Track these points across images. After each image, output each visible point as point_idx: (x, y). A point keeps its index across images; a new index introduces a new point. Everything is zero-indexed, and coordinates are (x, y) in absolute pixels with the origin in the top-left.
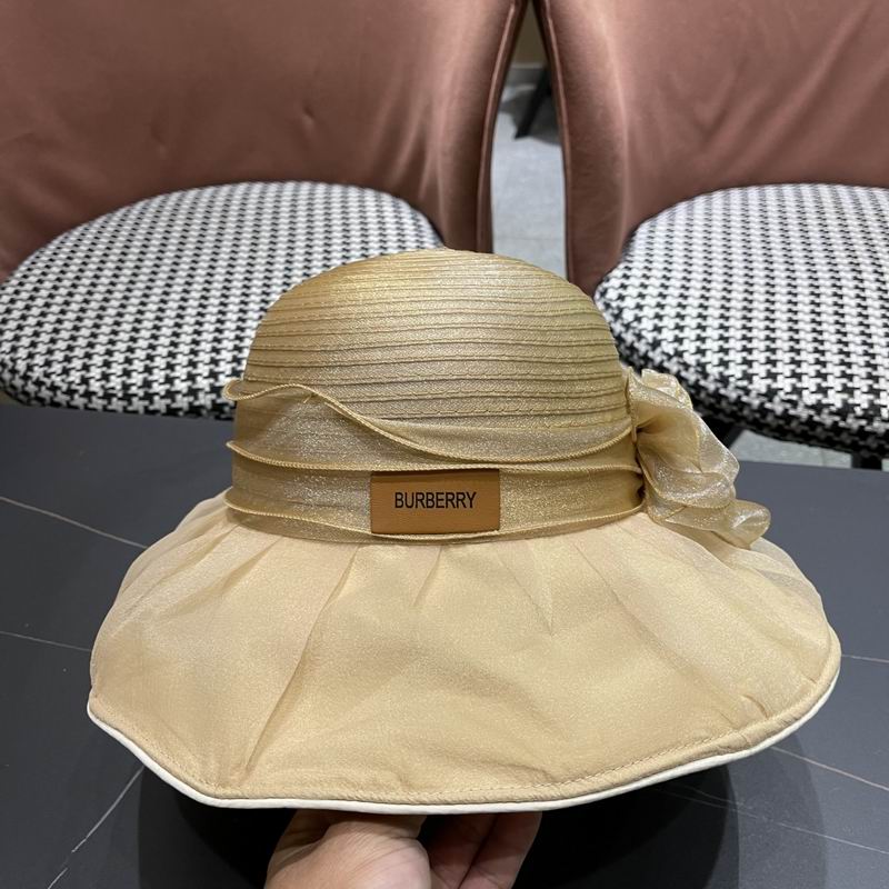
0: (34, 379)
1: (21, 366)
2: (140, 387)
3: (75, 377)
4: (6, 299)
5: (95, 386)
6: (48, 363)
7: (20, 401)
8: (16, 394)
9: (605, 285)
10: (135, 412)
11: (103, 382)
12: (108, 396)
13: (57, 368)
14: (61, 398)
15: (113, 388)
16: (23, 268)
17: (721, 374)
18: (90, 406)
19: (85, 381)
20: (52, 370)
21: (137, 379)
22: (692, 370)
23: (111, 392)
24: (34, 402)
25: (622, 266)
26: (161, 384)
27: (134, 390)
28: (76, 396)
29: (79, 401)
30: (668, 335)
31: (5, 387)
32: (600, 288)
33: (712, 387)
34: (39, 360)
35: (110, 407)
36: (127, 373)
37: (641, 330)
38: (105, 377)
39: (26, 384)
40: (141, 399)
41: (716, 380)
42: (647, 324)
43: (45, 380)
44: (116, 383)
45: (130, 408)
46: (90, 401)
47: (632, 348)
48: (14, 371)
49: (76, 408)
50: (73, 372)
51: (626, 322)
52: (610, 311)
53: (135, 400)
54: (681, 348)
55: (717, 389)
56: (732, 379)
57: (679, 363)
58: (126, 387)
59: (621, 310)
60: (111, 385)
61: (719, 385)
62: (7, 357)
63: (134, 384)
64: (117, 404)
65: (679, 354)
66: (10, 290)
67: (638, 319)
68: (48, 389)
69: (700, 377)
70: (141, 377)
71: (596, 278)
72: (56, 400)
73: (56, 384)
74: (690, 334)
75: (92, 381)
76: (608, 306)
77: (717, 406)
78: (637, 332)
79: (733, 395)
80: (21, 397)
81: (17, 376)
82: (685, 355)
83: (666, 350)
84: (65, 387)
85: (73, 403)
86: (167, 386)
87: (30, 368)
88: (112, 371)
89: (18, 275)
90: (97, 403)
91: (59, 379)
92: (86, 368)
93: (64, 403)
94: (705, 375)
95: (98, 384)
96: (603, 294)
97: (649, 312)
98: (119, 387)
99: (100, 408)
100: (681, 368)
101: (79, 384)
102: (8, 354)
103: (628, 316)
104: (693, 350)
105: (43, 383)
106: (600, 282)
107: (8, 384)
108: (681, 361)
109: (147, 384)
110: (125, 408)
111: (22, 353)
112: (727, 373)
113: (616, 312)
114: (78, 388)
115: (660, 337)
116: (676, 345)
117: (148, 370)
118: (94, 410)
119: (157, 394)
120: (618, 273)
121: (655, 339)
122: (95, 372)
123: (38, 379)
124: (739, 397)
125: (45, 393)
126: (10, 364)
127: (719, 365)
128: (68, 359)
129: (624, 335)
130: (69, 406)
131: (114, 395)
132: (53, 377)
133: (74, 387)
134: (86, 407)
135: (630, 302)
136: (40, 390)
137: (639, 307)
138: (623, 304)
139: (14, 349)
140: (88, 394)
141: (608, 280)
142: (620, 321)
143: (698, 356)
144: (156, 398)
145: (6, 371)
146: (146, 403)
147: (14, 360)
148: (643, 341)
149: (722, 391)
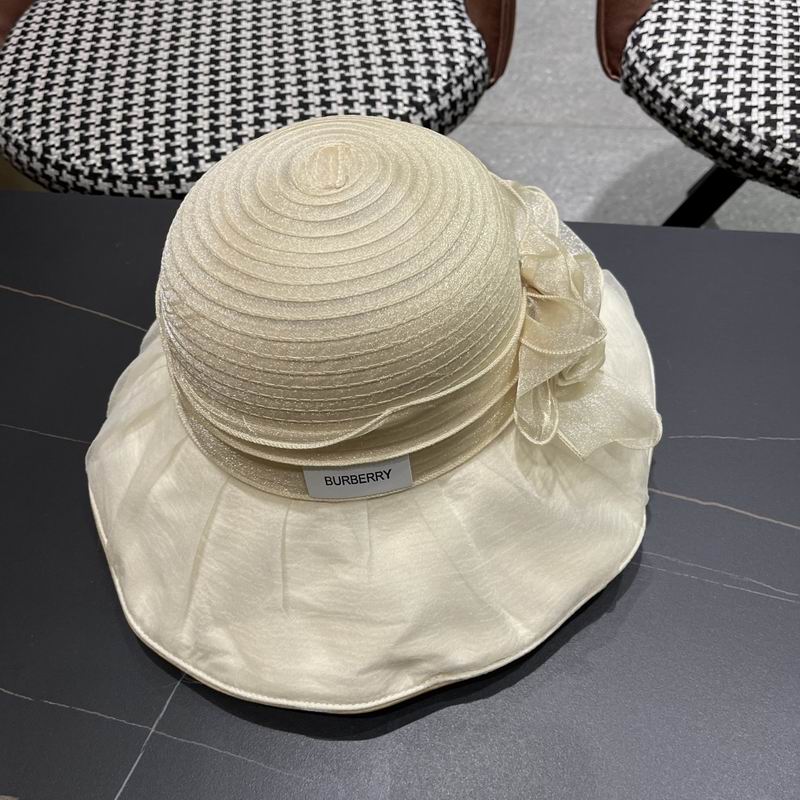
0: (53, 162)
1: (37, 147)
2: (163, 170)
3: (95, 159)
4: (6, 69)
5: (118, 169)
6: (65, 145)
7: (42, 185)
8: (36, 178)
9: (638, 30)
10: (163, 196)
11: (126, 165)
12: (133, 180)
13: (75, 149)
14: (85, 183)
15: (137, 171)
16: (17, 32)
17: (767, 135)
18: (115, 190)
19: (106, 164)
20: (70, 152)
21: (160, 160)
22: (736, 130)
23: (135, 175)
24: (56, 186)
25: (655, 7)
26: (185, 166)
27: (158, 172)
28: (100, 181)
29: (103, 186)
30: (710, 90)
31: (23, 169)
32: (633, 34)
33: (756, 149)
34: (54, 140)
35: (136, 192)
36: (149, 154)
37: (680, 84)
38: (127, 159)
39: (46, 168)
40: (166, 182)
41: (761, 141)
42: (687, 77)
43: (65, 163)
44: (138, 165)
45: (157, 192)
46: (115, 186)
47: (669, 105)
48: (30, 153)
49: (101, 193)
50: (92, 154)
51: (662, 75)
52: (645, 61)
53: (161, 183)
54: (724, 106)
55: (762, 151)
56: (779, 141)
57: (721, 122)
58: (150, 170)
59: (657, 61)
60: (135, 167)
61: (765, 147)
62: (21, 137)
63: (158, 167)
64: (143, 189)
65: (722, 112)
66: (9, 59)
67: (676, 71)
68: (68, 172)
69: (743, 138)
70: (163, 158)
71: (629, 23)
72: (79, 184)
73: (77, 168)
74: (734, 88)
75: (114, 164)
76: (642, 56)
77: (760, 169)
78: (675, 86)
79: (779, 158)
80: (42, 180)
81: (35, 159)
82: (730, 113)
83: (707, 108)
84: (86, 171)
85: (97, 188)
86: (192, 168)
87: (46, 150)
88: (133, 152)
89: (14, 40)
90: (123, 188)
91: (78, 162)
92: (105, 149)
93: (88, 188)
94: (750, 137)
95: (120, 167)
96: (637, 41)
97: (688, 63)
98: (142, 170)
99: (126, 192)
100: (724, 128)
101: (100, 168)
102: (20, 134)
103: (665, 67)
104: (737, 108)
105: (64, 167)
106: (633, 28)
107: (26, 167)
108: (724, 120)
109: (171, 166)
110: (151, 192)
111: (35, 133)
112: (773, 134)
113: (651, 62)
114: (100, 171)
115: (700, 93)
116: (719, 102)
117: (170, 150)
118: (121, 195)
119: (183, 176)
120: (652, 15)
121: (694, 94)
122: (116, 154)
123: (57, 162)
124: (786, 160)
125: (67, 177)
126: (25, 146)
127: (765, 125)
128: (84, 139)
129: (659, 90)
130: (95, 192)
131: (140, 179)
132: (73, 159)
133: (96, 170)
134: (111, 192)
135: (667, 52)
136: (61, 174)
137: (677, 57)
138: (659, 55)
139: (26, 129)
140: (112, 178)
141: (642, 25)
142: (656, 74)
143: (743, 115)
144: (183, 181)
145: (22, 152)
146: (173, 186)
147: (28, 141)
148: (683, 97)
149: (767, 154)
